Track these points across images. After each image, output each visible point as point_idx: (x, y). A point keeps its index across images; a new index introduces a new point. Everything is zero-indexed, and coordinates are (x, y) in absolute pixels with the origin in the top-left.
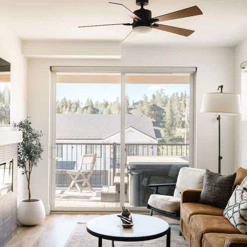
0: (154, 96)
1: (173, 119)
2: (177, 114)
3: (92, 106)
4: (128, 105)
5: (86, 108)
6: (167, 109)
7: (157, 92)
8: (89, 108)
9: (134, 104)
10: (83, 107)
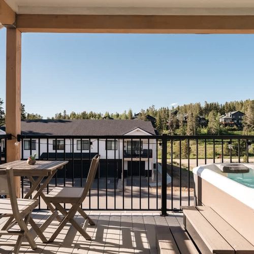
0: (148, 110)
1: (161, 124)
2: (164, 121)
3: (109, 116)
4: (132, 116)
5: (105, 117)
6: (157, 118)
7: (150, 107)
8: (107, 118)
9: (135, 115)
10: (103, 117)
